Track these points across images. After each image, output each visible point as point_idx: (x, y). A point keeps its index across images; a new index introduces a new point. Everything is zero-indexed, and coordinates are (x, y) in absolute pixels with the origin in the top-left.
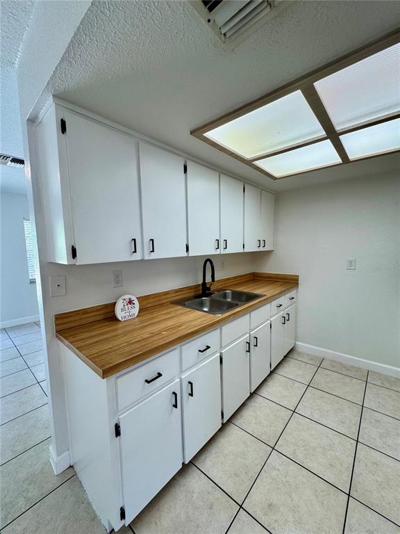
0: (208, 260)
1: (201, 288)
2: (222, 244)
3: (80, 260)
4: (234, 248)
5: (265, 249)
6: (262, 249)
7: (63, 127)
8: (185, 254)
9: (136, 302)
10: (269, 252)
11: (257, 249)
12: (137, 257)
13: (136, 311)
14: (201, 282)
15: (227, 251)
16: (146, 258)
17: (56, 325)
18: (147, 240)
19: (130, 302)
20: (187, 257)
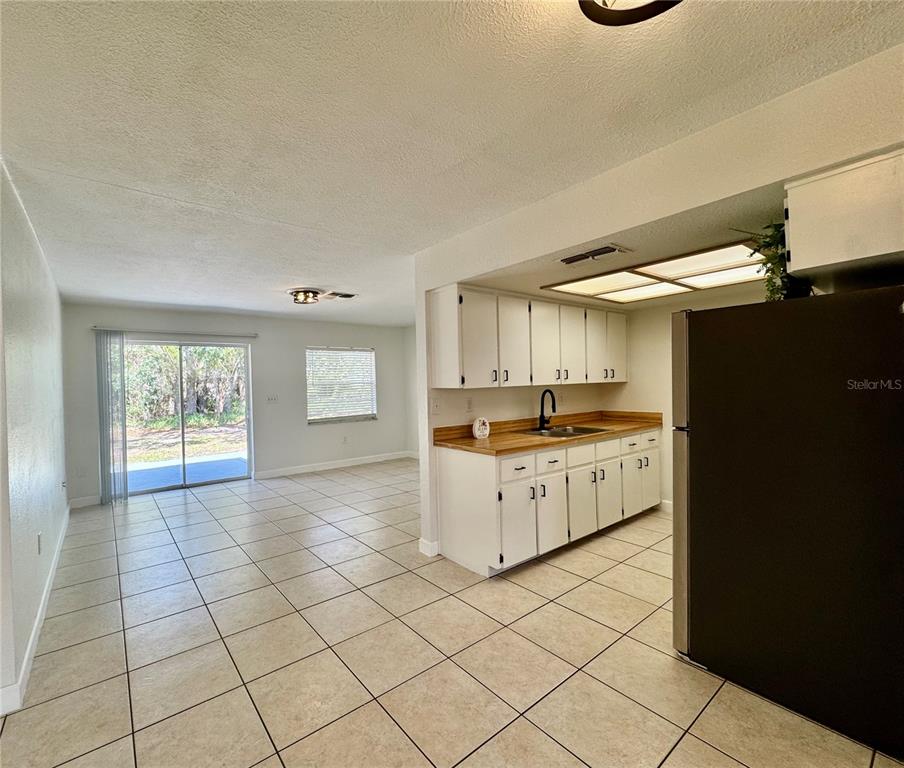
0: (547, 391)
1: (538, 422)
2: (563, 375)
3: (467, 386)
4: (576, 378)
5: (615, 380)
6: (609, 380)
7: (461, 300)
8: (529, 384)
9: (487, 424)
10: (621, 385)
11: (603, 381)
12: (496, 384)
13: (487, 432)
14: (538, 415)
15: (568, 382)
16: (502, 385)
17: (434, 436)
18: (502, 371)
19: (484, 424)
20: (531, 387)
